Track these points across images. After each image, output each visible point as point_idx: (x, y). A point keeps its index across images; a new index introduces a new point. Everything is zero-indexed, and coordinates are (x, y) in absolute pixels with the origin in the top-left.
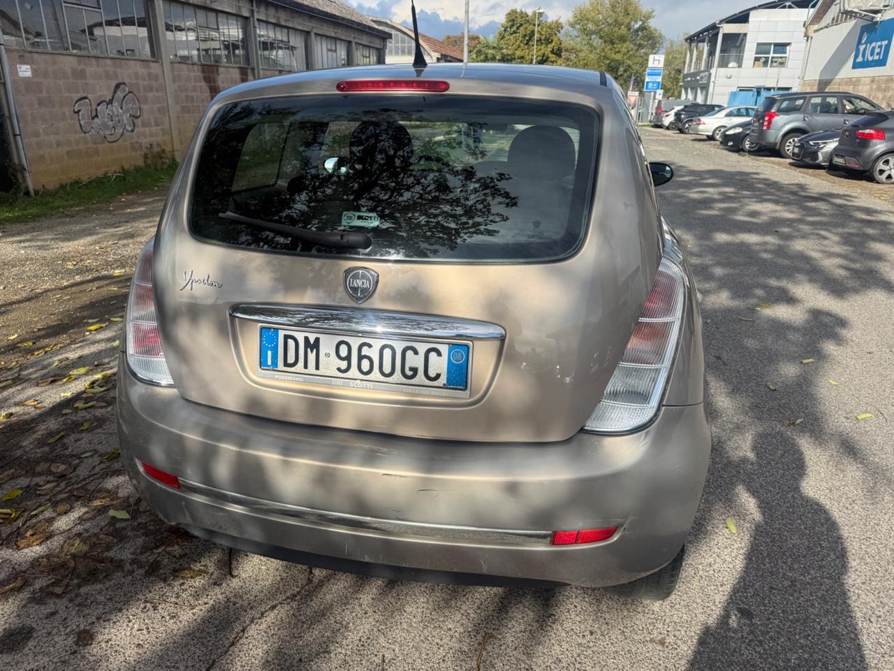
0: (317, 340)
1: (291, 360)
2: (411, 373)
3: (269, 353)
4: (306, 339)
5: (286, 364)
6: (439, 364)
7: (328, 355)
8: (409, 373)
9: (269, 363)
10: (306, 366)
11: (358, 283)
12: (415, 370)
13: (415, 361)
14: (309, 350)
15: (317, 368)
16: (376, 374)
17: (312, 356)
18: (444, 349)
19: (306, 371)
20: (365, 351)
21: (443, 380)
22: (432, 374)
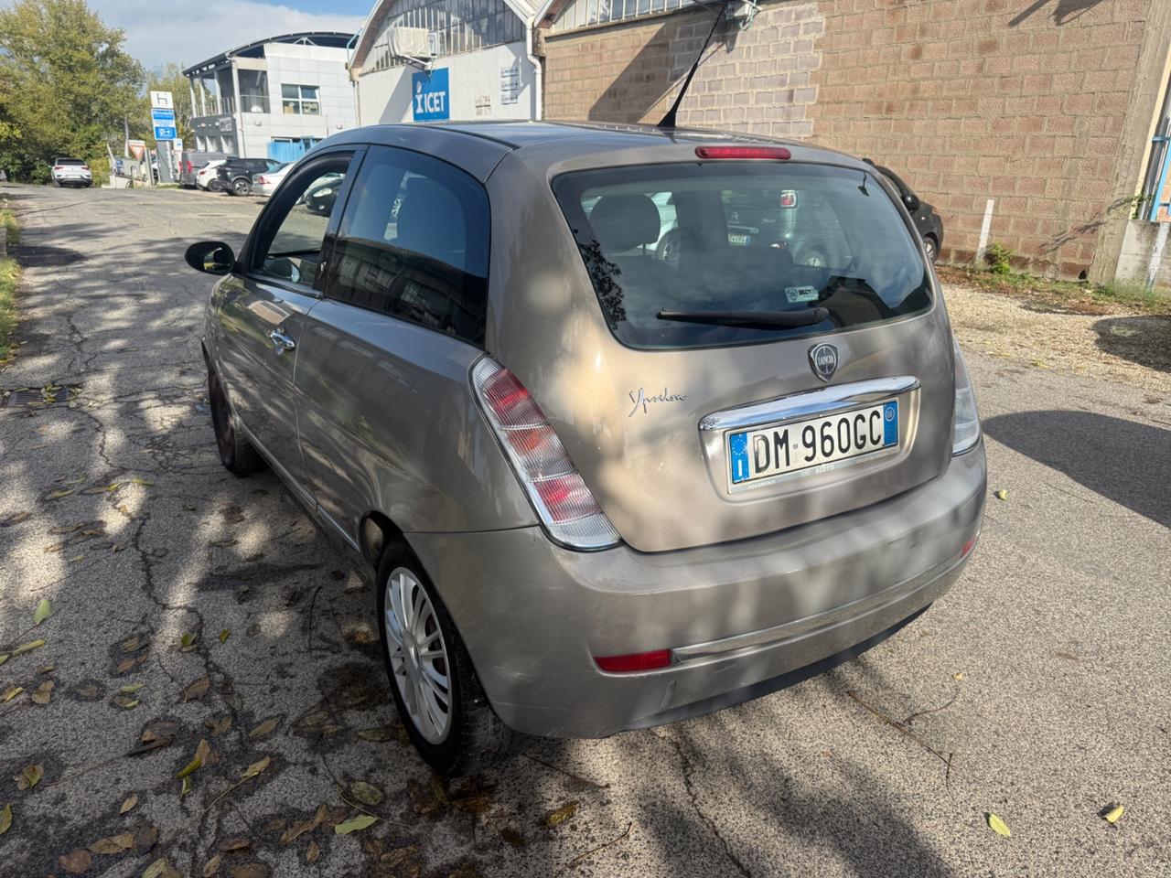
0: (786, 432)
1: (762, 463)
2: (862, 441)
3: (740, 462)
4: (776, 434)
5: (758, 470)
6: (879, 425)
7: (796, 446)
8: (860, 442)
9: (740, 474)
10: (777, 466)
11: (825, 360)
12: (863, 438)
13: (863, 428)
14: (779, 446)
15: (788, 464)
16: (837, 454)
17: (782, 452)
18: (880, 409)
19: (778, 471)
20: (827, 431)
21: (882, 441)
22: (875, 438)
